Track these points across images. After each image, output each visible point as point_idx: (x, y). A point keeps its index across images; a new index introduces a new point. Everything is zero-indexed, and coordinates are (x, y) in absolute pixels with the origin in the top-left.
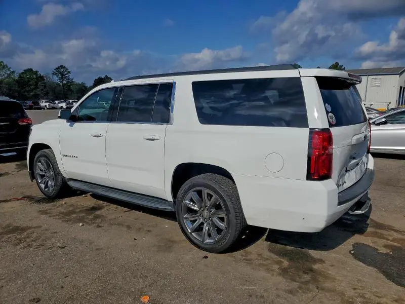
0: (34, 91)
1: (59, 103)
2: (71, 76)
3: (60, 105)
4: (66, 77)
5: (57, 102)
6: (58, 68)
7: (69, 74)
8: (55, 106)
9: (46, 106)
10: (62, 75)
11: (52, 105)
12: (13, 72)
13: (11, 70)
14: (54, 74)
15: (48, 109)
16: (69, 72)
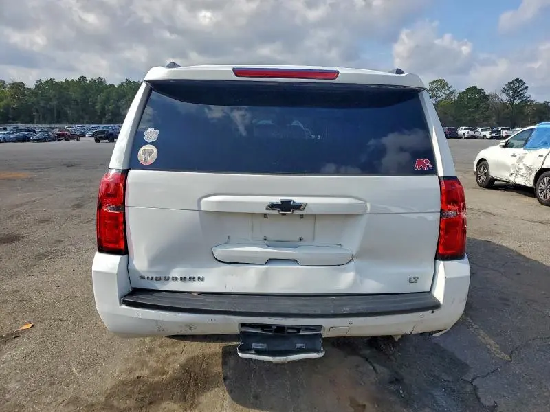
0: (472, 115)
1: (482, 130)
2: (528, 93)
3: (483, 133)
4: (521, 94)
5: (480, 129)
6: (512, 83)
7: (525, 91)
8: (477, 134)
9: (464, 134)
10: (515, 92)
11: (472, 133)
12: (452, 92)
13: (451, 89)
14: (504, 91)
15: (465, 138)
16: (526, 88)
